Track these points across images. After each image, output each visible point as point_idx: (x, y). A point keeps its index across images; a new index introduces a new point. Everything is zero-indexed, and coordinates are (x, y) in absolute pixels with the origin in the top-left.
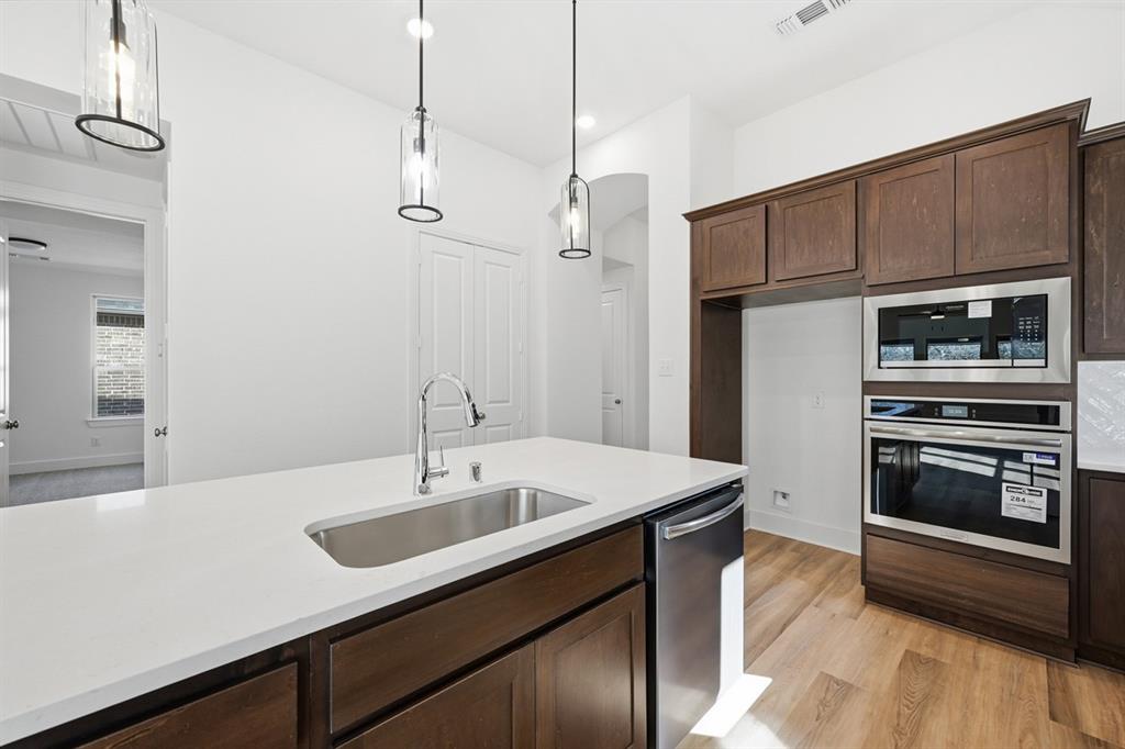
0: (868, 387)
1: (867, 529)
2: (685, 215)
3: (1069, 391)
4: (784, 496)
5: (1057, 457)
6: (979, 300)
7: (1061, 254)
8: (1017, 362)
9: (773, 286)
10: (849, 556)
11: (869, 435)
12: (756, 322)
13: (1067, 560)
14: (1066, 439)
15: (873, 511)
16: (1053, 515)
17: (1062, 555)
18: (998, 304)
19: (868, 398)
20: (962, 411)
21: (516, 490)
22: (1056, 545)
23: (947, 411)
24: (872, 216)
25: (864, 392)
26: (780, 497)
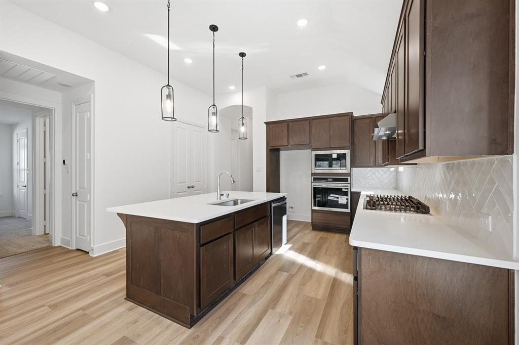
0: (313, 174)
1: (313, 211)
2: (265, 123)
3: (349, 174)
4: (292, 208)
5: (348, 189)
6: (335, 153)
7: (348, 144)
8: (342, 168)
9: (289, 146)
10: (309, 222)
11: (313, 187)
12: (283, 154)
13: (349, 211)
14: (349, 185)
15: (315, 206)
16: (347, 202)
17: (348, 210)
18: (338, 155)
19: (313, 177)
20: (331, 180)
21: (237, 200)
22: (348, 208)
23: (329, 180)
24: (313, 131)
25: (312, 176)
26: (290, 208)
